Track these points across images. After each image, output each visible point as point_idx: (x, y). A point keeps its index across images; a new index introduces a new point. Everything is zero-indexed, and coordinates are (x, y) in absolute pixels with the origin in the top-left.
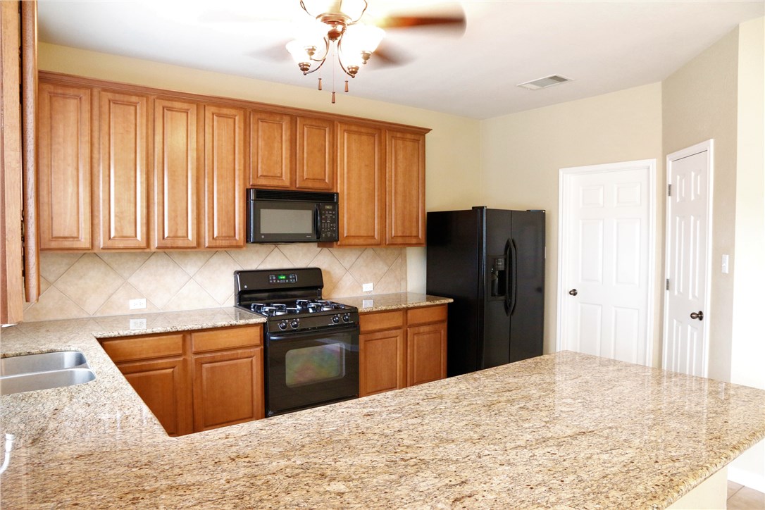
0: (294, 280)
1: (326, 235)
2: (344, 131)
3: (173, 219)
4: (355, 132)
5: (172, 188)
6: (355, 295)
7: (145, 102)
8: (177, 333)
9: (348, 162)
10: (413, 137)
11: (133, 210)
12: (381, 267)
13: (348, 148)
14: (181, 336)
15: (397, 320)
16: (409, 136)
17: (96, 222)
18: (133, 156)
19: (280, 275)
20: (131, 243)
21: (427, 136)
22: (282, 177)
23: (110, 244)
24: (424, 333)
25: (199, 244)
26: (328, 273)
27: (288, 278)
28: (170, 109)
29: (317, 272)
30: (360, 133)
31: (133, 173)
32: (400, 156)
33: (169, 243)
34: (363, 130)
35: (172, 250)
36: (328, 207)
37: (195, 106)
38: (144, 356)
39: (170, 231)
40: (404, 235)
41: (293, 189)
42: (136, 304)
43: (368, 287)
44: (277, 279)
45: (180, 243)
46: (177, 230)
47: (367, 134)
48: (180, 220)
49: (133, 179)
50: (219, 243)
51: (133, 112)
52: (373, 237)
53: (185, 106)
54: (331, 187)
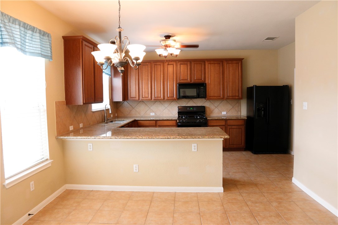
0: (195, 109)
1: (201, 96)
2: (209, 63)
3: (157, 92)
4: (212, 63)
5: (157, 84)
6: (219, 115)
7: (150, 64)
8: (154, 120)
9: (210, 73)
10: (236, 62)
11: (148, 90)
12: (229, 107)
13: (210, 69)
14: (155, 121)
15: (223, 123)
16: (234, 62)
17: (140, 94)
18: (147, 77)
19: (191, 108)
20: (147, 99)
21: (243, 60)
22: (187, 79)
23: (143, 99)
24: (234, 128)
25: (164, 99)
26: (209, 108)
27: (193, 109)
28: (156, 65)
29: (204, 107)
30: (214, 64)
31: (147, 82)
32: (231, 69)
33: (156, 99)
34: (215, 62)
35: (157, 100)
36: (202, 88)
37: (162, 63)
38: (146, 125)
39: (156, 95)
40: (233, 95)
41: (191, 83)
42: (152, 114)
43: (224, 113)
44: (190, 109)
45: (159, 99)
46: (158, 95)
47: (217, 63)
48: (159, 92)
49: (147, 83)
50: (169, 98)
51: (147, 67)
52: (220, 96)
53: (160, 63)
54: (204, 81)
